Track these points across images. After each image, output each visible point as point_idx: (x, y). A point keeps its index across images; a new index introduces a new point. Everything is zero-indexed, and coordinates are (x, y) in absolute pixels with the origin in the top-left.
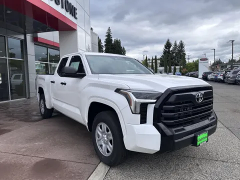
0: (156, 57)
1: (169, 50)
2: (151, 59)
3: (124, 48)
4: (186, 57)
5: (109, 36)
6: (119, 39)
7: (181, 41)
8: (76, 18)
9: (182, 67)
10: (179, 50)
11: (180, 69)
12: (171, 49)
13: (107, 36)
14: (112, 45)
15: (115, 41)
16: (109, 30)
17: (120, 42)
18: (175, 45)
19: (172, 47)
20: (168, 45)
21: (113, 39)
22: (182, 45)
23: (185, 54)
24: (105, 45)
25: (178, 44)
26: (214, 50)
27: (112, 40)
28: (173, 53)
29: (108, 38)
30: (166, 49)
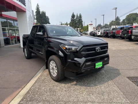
0: (67, 23)
1: (74, 19)
2: (64, 24)
3: (48, 17)
4: (83, 23)
5: (38, 9)
6: (44, 11)
7: (80, 14)
8: (25, 6)
9: (81, 28)
10: (79, 19)
11: (80, 30)
12: (75, 18)
14: (40, 15)
15: (42, 13)
16: (38, 5)
17: (45, 13)
18: (77, 16)
19: (75, 17)
20: (73, 16)
21: (41, 11)
22: (80, 16)
23: (82, 22)
24: (36, 15)
25: (79, 15)
26: (96, 19)
28: (76, 21)
29: (37, 10)
30: (73, 18)
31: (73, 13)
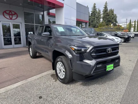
3: (116, 15)
8: (63, 0)
13: (104, 8)
14: (108, 13)
15: (109, 11)
17: (113, 11)
27: (107, 10)
29: (105, 9)
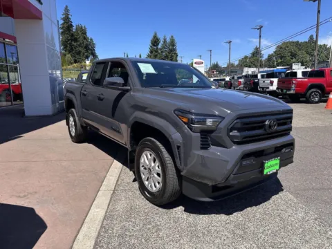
1: (157, 48)
5: (66, 19)
7: (172, 37)
10: (169, 49)
13: (63, 19)
14: (73, 34)
15: (77, 29)
16: (67, 9)
17: (85, 30)
18: (165, 41)
19: (160, 44)
20: (155, 41)
23: (177, 55)
25: (168, 40)
26: (211, 51)
28: (162, 52)
29: (65, 22)
30: (154, 45)
31: (156, 34)
